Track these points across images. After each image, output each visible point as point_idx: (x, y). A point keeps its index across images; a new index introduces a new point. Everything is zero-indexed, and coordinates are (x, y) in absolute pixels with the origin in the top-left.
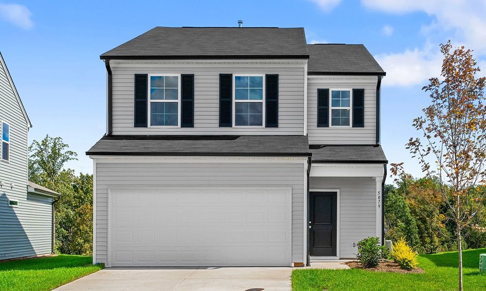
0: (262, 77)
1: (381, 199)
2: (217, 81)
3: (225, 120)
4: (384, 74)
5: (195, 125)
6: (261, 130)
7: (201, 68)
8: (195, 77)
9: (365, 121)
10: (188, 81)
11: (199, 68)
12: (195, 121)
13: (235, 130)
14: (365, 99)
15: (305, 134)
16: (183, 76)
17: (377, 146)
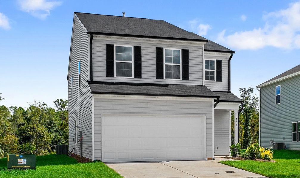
0: (180, 51)
1: (238, 122)
2: (154, 51)
3: (159, 75)
4: (234, 52)
5: (142, 77)
6: (179, 82)
7: (146, 43)
8: (142, 48)
9: (223, 78)
10: (138, 50)
11: (144, 43)
12: (142, 75)
13: (165, 81)
14: (223, 66)
15: (203, 85)
16: (135, 47)
17: (229, 92)
